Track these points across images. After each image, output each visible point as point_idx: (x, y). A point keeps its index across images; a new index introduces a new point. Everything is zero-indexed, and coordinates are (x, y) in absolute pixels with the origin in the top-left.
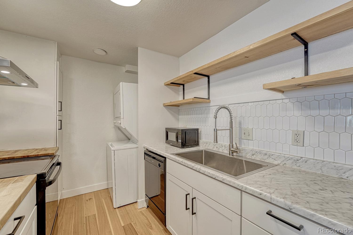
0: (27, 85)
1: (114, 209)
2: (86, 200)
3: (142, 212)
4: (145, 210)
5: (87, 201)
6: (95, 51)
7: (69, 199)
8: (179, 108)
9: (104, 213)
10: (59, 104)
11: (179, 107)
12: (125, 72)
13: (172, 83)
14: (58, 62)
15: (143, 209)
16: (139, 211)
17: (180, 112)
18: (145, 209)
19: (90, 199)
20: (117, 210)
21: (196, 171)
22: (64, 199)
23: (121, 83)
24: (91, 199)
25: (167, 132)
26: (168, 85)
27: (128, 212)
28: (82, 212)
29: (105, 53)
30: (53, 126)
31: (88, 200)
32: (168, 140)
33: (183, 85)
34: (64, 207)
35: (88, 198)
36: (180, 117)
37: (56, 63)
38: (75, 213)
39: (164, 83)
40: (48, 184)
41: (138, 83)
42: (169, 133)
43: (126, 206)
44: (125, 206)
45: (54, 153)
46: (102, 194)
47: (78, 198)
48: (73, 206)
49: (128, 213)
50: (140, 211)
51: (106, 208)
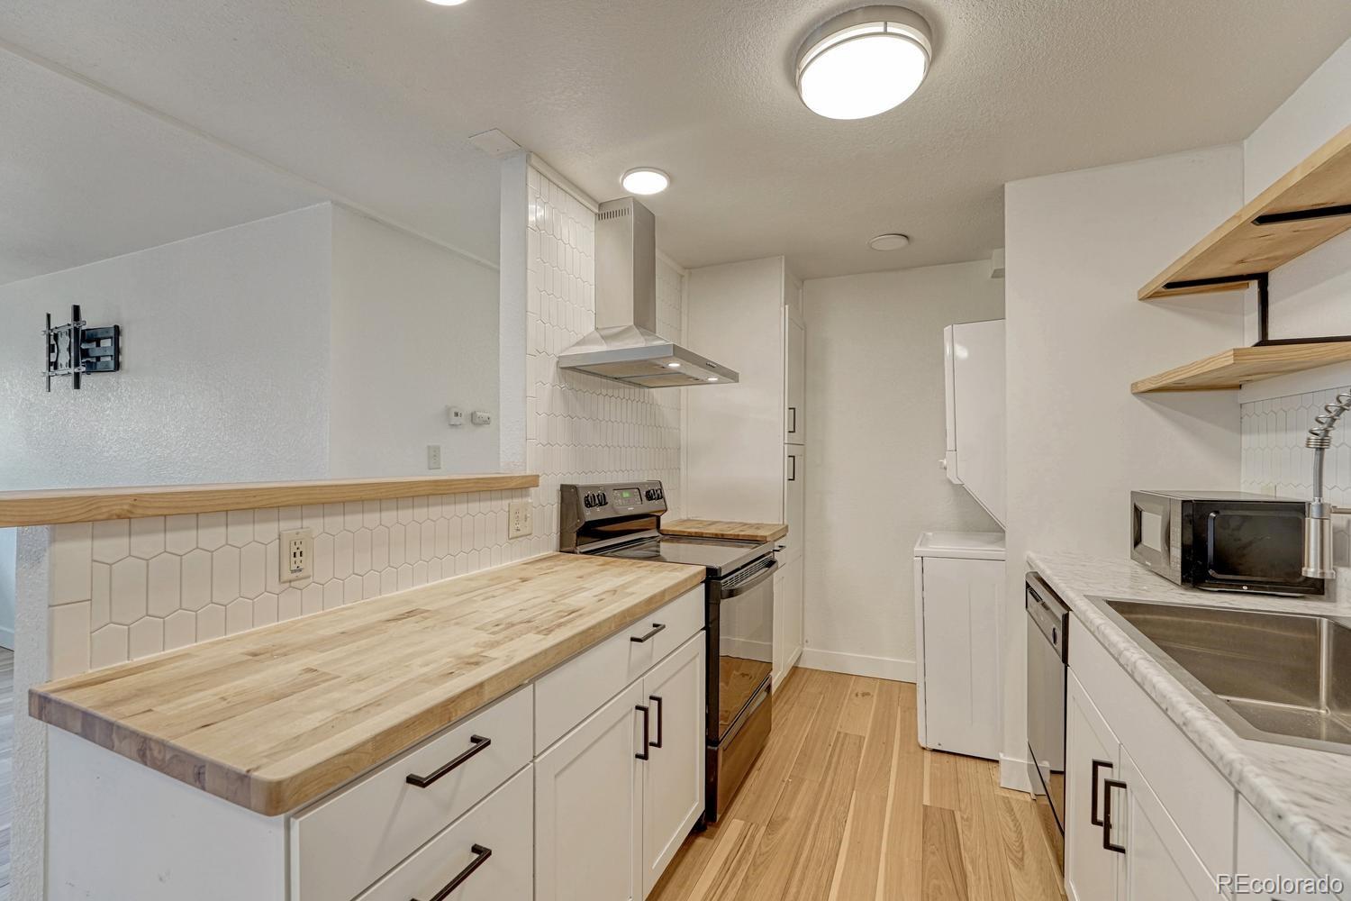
0: (716, 379)
1: (921, 750)
2: (855, 692)
3: (1009, 802)
4: (1027, 802)
5: (857, 695)
6: (874, 246)
7: (817, 673)
8: (1241, 396)
9: (888, 745)
10: (788, 414)
11: (1239, 393)
12: (992, 277)
13: (1170, 286)
14: (787, 306)
15: (1020, 796)
16: (999, 793)
17: (1246, 418)
18: (1028, 798)
19: (864, 695)
20: (928, 755)
21: (1124, 668)
22: (807, 669)
23: (947, 329)
24: (868, 694)
25: (1135, 507)
26: (1154, 295)
27: (960, 776)
28: (836, 716)
29: (903, 241)
30: (777, 470)
31: (860, 696)
32: (1140, 546)
33: (1263, 279)
34: (800, 687)
35: (860, 690)
36: (1245, 439)
37: (782, 309)
38: (818, 712)
39: (1139, 292)
40: (725, 594)
41: (1004, 319)
42: (1145, 514)
43: (962, 758)
44: (958, 757)
45: (766, 537)
46: (901, 695)
47: (838, 679)
48: (821, 693)
49: (957, 781)
50: (1003, 794)
51: (898, 736)
